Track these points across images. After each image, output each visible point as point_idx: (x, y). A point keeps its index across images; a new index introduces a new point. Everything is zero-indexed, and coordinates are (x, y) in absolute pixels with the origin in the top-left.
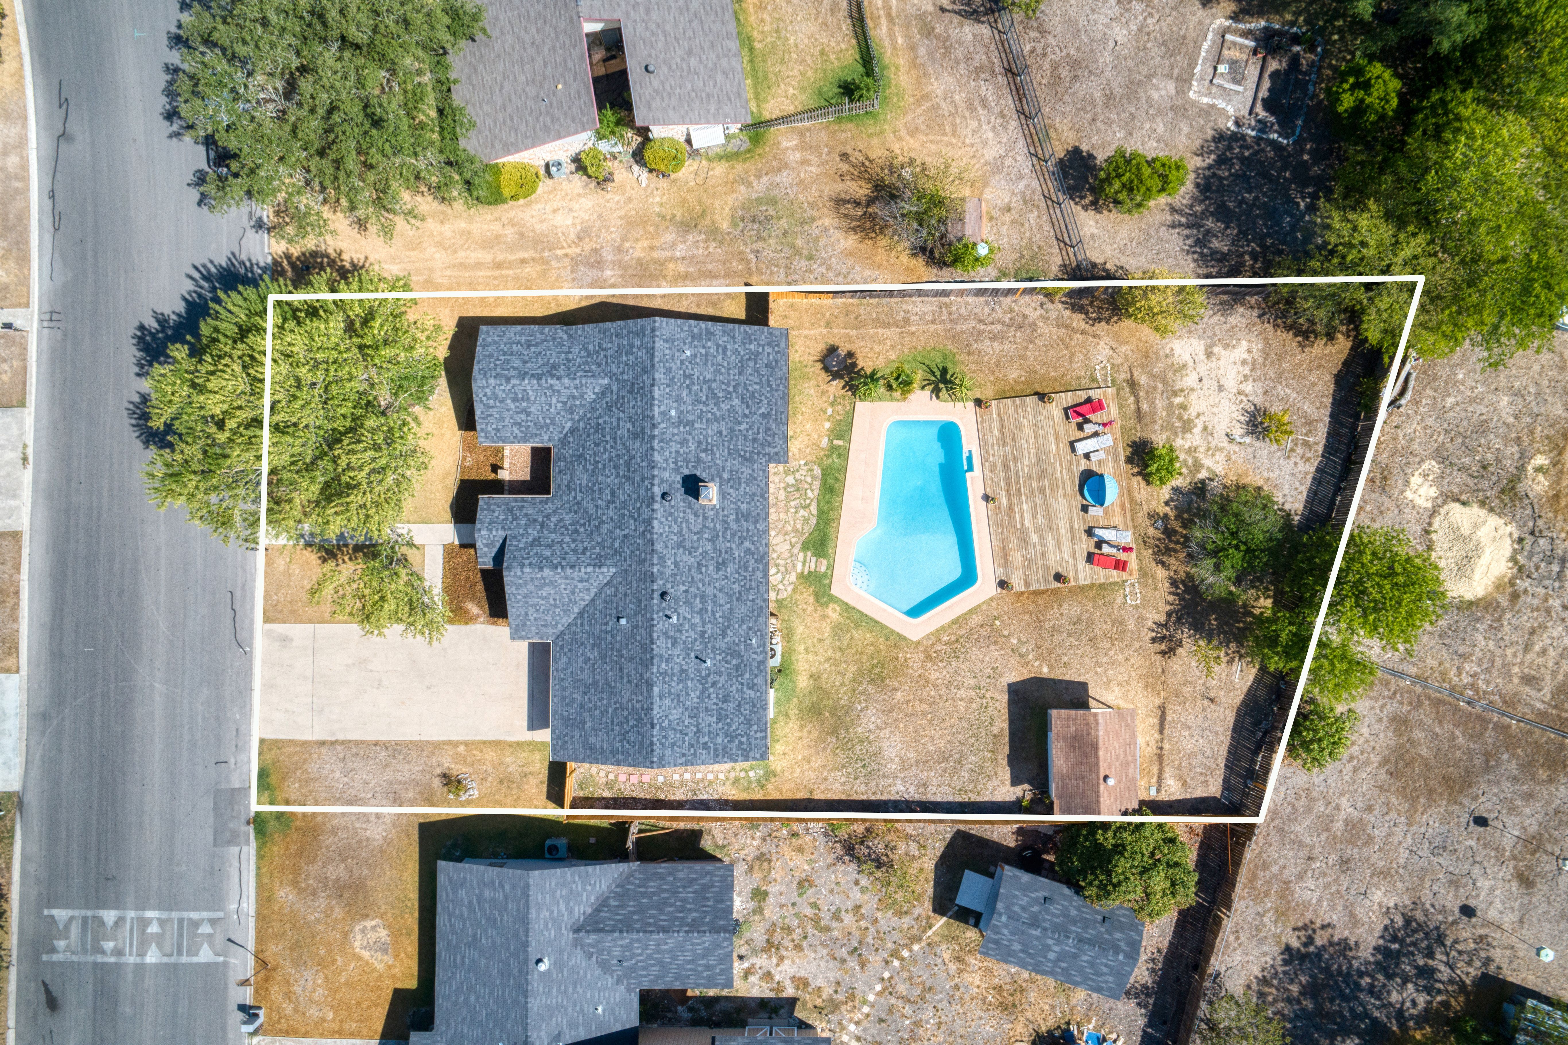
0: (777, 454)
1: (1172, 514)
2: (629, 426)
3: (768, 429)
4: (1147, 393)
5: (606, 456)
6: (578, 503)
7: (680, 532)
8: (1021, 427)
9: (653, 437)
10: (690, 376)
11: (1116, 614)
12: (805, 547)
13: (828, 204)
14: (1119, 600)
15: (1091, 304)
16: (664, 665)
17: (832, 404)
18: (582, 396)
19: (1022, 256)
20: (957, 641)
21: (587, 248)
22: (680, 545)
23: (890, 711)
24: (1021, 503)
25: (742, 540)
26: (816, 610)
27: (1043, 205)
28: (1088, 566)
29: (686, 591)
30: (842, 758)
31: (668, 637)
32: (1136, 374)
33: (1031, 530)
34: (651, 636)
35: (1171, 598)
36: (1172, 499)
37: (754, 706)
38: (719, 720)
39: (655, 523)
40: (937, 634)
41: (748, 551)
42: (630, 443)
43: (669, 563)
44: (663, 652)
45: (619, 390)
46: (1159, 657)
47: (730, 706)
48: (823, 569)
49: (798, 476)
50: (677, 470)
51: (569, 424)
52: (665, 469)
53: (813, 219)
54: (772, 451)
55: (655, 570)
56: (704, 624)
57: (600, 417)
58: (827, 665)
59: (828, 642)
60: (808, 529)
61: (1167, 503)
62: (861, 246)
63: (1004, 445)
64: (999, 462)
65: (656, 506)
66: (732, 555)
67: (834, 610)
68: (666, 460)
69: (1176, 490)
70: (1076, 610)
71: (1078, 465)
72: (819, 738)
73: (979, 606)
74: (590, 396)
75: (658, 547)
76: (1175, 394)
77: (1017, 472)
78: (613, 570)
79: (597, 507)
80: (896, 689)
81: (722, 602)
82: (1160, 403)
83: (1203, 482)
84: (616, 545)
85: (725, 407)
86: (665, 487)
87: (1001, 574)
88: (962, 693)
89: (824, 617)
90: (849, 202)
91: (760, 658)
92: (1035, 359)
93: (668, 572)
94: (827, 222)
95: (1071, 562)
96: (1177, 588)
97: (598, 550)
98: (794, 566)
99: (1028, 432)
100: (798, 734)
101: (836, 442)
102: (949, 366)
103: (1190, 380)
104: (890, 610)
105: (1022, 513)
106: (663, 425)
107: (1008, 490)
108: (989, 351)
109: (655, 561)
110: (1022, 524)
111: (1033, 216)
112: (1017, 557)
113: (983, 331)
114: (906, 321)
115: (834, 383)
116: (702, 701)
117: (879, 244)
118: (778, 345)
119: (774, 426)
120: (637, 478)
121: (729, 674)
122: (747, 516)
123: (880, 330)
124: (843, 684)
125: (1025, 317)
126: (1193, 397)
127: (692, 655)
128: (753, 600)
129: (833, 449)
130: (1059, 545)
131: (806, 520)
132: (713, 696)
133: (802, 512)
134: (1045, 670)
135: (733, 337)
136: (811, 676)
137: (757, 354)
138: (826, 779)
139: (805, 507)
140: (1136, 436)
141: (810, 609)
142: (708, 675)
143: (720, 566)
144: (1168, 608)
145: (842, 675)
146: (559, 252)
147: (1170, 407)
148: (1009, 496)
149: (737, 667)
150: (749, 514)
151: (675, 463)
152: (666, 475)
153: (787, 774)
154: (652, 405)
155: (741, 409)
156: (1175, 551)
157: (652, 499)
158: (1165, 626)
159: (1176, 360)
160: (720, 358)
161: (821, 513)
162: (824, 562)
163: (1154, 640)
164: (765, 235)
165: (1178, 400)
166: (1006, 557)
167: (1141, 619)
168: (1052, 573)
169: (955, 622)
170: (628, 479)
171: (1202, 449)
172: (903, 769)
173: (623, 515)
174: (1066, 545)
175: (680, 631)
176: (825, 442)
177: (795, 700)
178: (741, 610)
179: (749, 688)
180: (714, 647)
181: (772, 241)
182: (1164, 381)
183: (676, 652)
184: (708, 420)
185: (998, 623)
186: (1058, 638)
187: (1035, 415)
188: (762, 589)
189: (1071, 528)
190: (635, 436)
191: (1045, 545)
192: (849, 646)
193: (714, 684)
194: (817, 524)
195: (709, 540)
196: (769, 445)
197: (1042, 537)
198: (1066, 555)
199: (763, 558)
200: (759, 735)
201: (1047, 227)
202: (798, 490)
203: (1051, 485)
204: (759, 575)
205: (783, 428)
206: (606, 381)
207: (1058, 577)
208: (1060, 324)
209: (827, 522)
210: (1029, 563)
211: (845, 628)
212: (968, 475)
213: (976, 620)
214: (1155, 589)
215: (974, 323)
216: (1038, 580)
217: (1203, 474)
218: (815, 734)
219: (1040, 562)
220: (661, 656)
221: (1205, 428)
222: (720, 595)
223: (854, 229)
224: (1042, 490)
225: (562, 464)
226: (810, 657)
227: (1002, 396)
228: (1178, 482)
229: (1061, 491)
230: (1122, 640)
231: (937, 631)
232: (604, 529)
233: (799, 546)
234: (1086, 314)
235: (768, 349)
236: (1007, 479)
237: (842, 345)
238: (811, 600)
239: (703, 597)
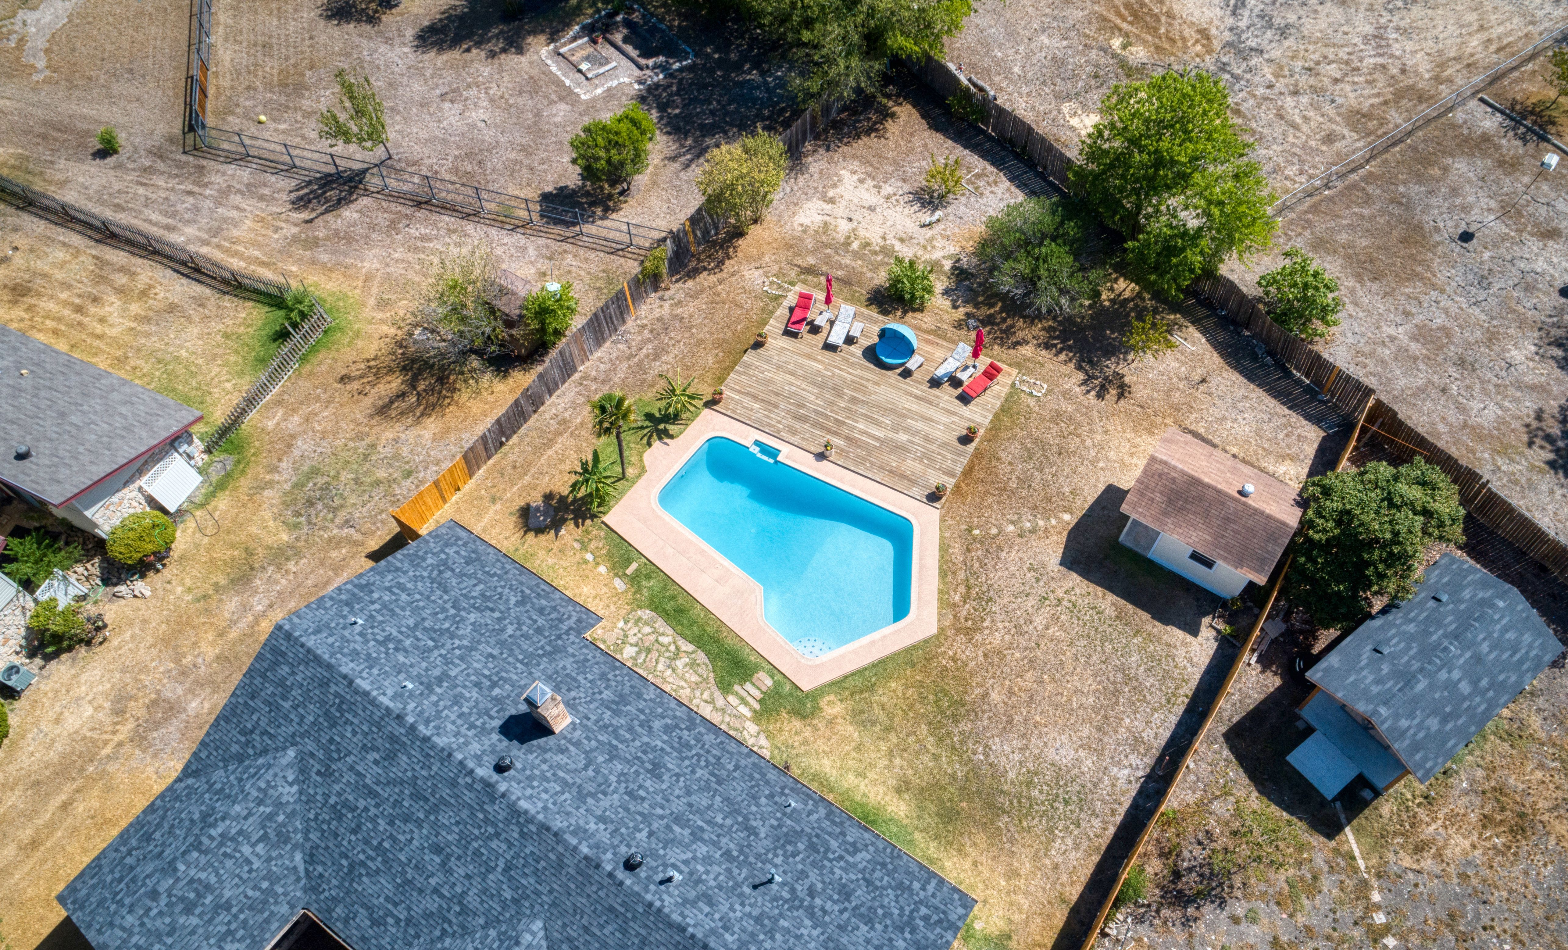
0: (579, 621)
1: (969, 309)
2: (373, 756)
3: (541, 611)
4: (827, 264)
5: (382, 824)
6: (408, 921)
7: (565, 784)
8: (770, 381)
9: (413, 728)
10: (388, 639)
11: (1046, 414)
12: (725, 688)
13: (374, 422)
14: (1032, 402)
15: (699, 260)
16: (728, 937)
17: (584, 548)
18: (279, 805)
19: (599, 289)
20: (969, 587)
21: (142, 713)
22: (581, 796)
23: (1010, 722)
24: (854, 428)
25: (646, 724)
26: (815, 729)
27: (568, 247)
28: (971, 406)
29: (651, 834)
30: (1039, 825)
31: (694, 903)
32: (800, 262)
33: (891, 435)
34: (671, 925)
35: (1062, 357)
36: (954, 302)
37: (884, 865)
38: (870, 922)
39: (523, 804)
40: (945, 603)
41: (667, 729)
42: (395, 772)
43: (592, 826)
44: (709, 924)
45: (317, 740)
46: (1122, 402)
47: (861, 894)
48: (769, 682)
49: (633, 640)
50: (483, 731)
51: (298, 857)
52: (466, 744)
53: (373, 446)
54: (571, 622)
55: (585, 849)
56: (716, 844)
57: (326, 796)
58: (897, 762)
59: (867, 740)
60: (706, 670)
61: (955, 307)
62: (445, 419)
63: (776, 407)
64: (791, 422)
65: (502, 787)
66: (654, 749)
67: (830, 703)
68: (457, 734)
69: (946, 293)
70: (1015, 448)
71: (853, 355)
72: (992, 836)
73: (941, 538)
74: (289, 793)
75: (558, 823)
76: (847, 244)
77: (815, 411)
78: (538, 925)
79: (436, 891)
80: (986, 695)
81: (705, 802)
82: (847, 260)
83: (954, 268)
84: (508, 894)
85: (466, 630)
86: (490, 761)
87: (920, 492)
88: (1039, 621)
89: (831, 723)
90: (392, 402)
91: (822, 812)
92: (711, 333)
93: (604, 837)
94: (389, 434)
95: (955, 419)
96: (1055, 346)
97: (493, 933)
98: (740, 717)
99: (780, 377)
100: (967, 865)
101: (629, 571)
102: (648, 410)
103: (844, 226)
104: (876, 635)
105: (865, 433)
106: (411, 706)
107: (829, 431)
108: (665, 367)
109: (574, 841)
110: (877, 439)
111: (569, 259)
112: (911, 465)
113: (641, 361)
114: (564, 422)
115: (563, 532)
116: (824, 925)
117: (461, 402)
118: (458, 538)
119: (544, 602)
120: (445, 792)
121: (813, 864)
122: (622, 699)
123: (550, 452)
124: (936, 758)
125: (660, 319)
126: (862, 233)
127: (747, 890)
128: (737, 768)
129: (634, 579)
130: (927, 419)
131: (693, 665)
132: (829, 905)
133: (679, 663)
134: (1067, 517)
135: (397, 569)
136: (899, 791)
137: (445, 563)
138: (1056, 867)
139: (676, 655)
140: (863, 292)
141: (808, 733)
142: (793, 890)
143: (656, 771)
144: (1072, 365)
145: (924, 750)
146: (108, 750)
147: (857, 255)
148: (835, 433)
149: (812, 847)
150: (621, 696)
151: (472, 726)
152: (475, 747)
153: (1017, 917)
154: (373, 702)
155: (488, 618)
156: (1013, 326)
157: (488, 785)
158: (1090, 378)
159: (813, 227)
160: (404, 597)
161: (699, 641)
162: (761, 675)
163: (1100, 396)
164: (337, 501)
165: (855, 245)
166: (903, 476)
167: (1066, 394)
168: (956, 443)
169: (943, 574)
170: (435, 809)
171: (920, 253)
172: (1100, 753)
173: (477, 853)
174: (931, 412)
175: (699, 881)
176: (619, 584)
177: (918, 836)
178: (738, 789)
179: (853, 854)
180: (758, 856)
181: (353, 500)
182: (826, 246)
183: (725, 908)
184: (461, 658)
185: (976, 532)
186: (1036, 483)
187: (768, 361)
188: (732, 747)
189: (917, 397)
190: (391, 757)
191: (918, 432)
192: (891, 717)
193: (812, 892)
194: (708, 654)
195: (610, 760)
196: (561, 621)
197: (907, 430)
198: (945, 419)
199: (692, 720)
200: (931, 888)
201: (592, 255)
202: (649, 650)
203: (856, 390)
204: (709, 738)
205: (557, 595)
206: (291, 753)
207: (965, 440)
208: (695, 295)
209: (715, 640)
210: (927, 458)
211: (863, 706)
212: (780, 458)
213: (956, 551)
214: (1042, 365)
215: (625, 365)
216: (954, 461)
217: (948, 265)
218: (981, 838)
219: (934, 447)
220: (713, 931)
221: (902, 240)
222: (694, 798)
223: (422, 415)
224: (854, 400)
225: (339, 910)
226: (871, 775)
227: (721, 380)
228: (939, 286)
229: (870, 385)
230: (1080, 425)
231: (940, 600)
232: (473, 900)
233: (717, 694)
234: (705, 269)
235: (451, 551)
236: (815, 424)
237: (528, 499)
238: (797, 724)
239: (678, 819)
